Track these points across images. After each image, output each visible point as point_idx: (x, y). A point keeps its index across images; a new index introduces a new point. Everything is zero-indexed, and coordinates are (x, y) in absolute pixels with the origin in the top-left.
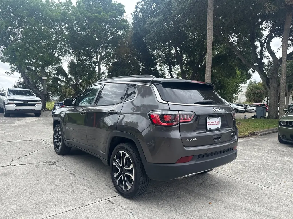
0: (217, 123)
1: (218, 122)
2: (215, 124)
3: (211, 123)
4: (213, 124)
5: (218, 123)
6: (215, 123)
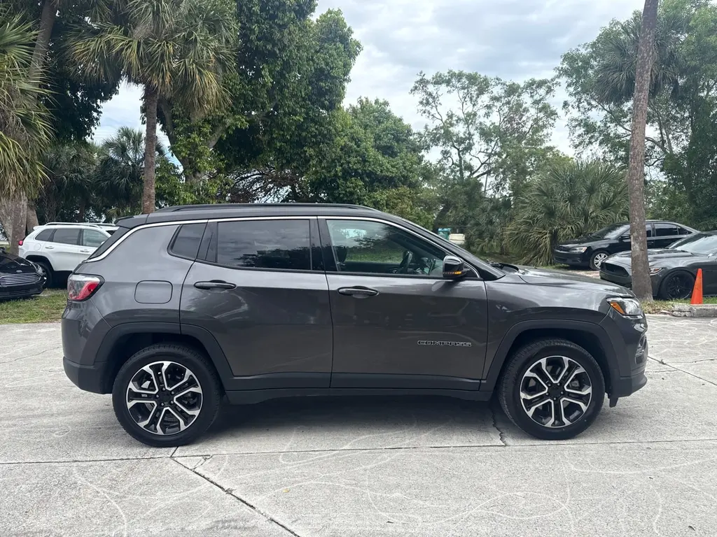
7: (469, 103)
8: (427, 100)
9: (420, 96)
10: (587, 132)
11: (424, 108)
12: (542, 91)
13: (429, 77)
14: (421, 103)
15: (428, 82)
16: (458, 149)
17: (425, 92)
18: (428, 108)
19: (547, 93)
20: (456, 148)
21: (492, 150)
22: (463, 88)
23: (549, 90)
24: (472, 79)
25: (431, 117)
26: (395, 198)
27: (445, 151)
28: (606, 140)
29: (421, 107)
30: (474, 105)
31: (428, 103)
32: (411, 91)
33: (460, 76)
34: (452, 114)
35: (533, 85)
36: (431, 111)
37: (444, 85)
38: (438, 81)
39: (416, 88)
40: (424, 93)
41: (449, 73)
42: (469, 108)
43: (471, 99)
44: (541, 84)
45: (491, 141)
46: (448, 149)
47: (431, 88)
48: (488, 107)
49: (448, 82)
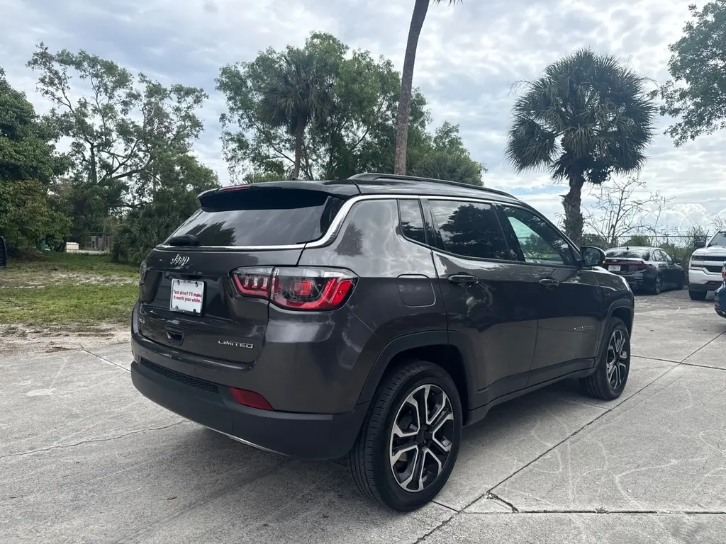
0: (193, 297)
1: (198, 295)
2: (189, 300)
3: (181, 293)
4: (184, 296)
5: (196, 298)
6: (188, 297)
7: (103, 94)
8: (51, 79)
9: (41, 71)
10: (241, 148)
11: (46, 88)
12: (190, 99)
13: (52, 52)
14: (43, 81)
15: (52, 58)
16: (92, 144)
17: (49, 69)
18: (51, 89)
19: (195, 102)
20: (88, 142)
21: (132, 151)
22: (96, 76)
23: (197, 101)
24: (110, 68)
25: (56, 101)
26: (22, 193)
27: (78, 144)
28: (258, 158)
29: (41, 85)
30: (110, 98)
31: (52, 83)
32: (29, 63)
33: (94, 62)
34: (86, 102)
35: (182, 92)
36: (55, 93)
37: (73, 67)
38: (65, 59)
39: (35, 62)
40: (46, 70)
41: (80, 54)
42: (104, 100)
43: (106, 90)
44: (189, 92)
45: (132, 141)
46: (82, 141)
47: (56, 66)
48: (125, 103)
49: (78, 65)
